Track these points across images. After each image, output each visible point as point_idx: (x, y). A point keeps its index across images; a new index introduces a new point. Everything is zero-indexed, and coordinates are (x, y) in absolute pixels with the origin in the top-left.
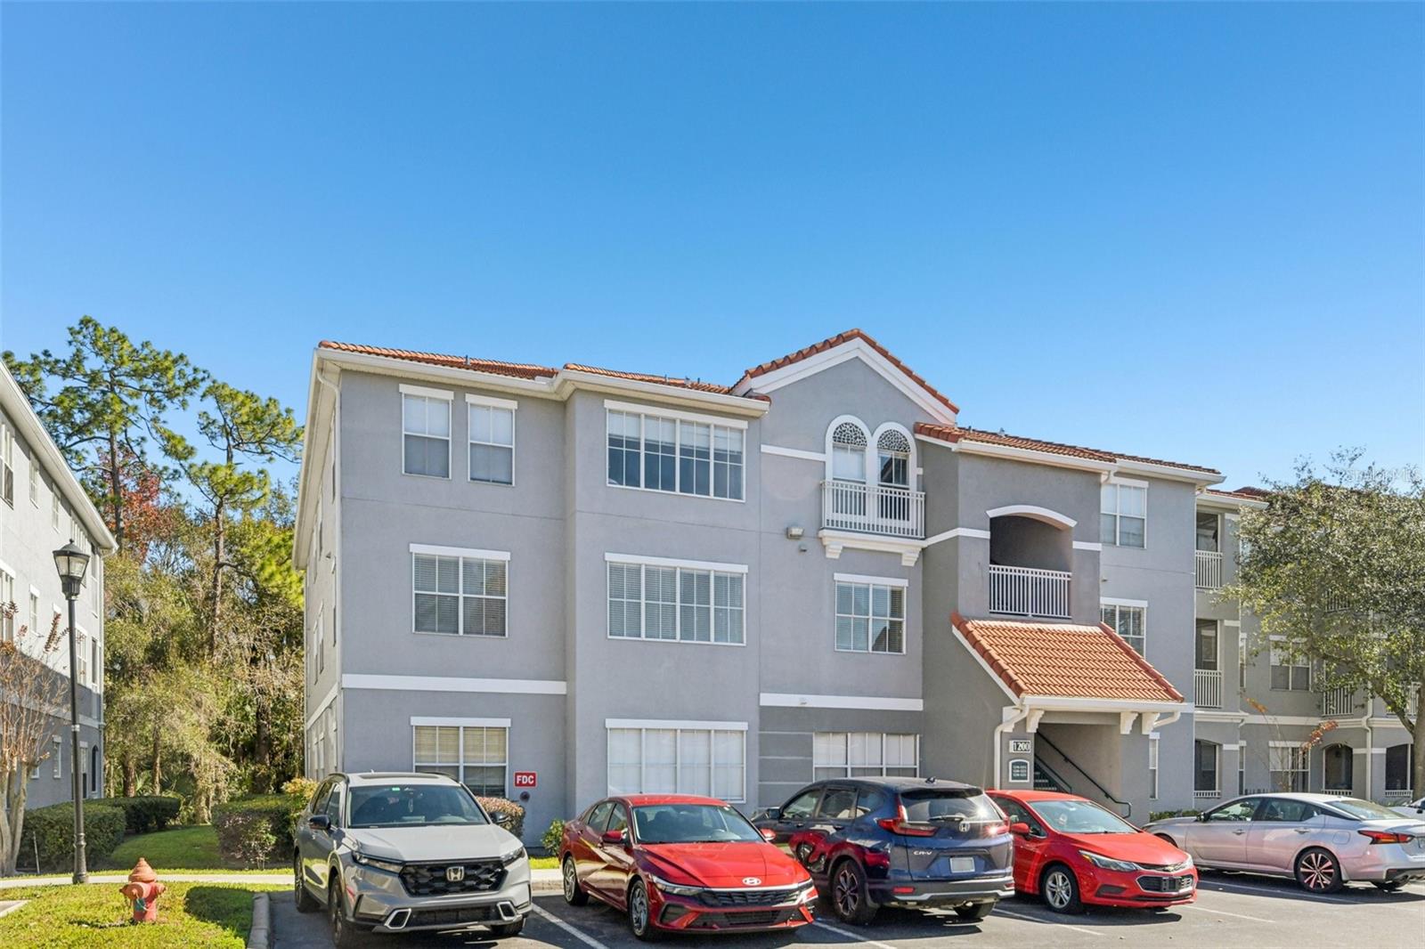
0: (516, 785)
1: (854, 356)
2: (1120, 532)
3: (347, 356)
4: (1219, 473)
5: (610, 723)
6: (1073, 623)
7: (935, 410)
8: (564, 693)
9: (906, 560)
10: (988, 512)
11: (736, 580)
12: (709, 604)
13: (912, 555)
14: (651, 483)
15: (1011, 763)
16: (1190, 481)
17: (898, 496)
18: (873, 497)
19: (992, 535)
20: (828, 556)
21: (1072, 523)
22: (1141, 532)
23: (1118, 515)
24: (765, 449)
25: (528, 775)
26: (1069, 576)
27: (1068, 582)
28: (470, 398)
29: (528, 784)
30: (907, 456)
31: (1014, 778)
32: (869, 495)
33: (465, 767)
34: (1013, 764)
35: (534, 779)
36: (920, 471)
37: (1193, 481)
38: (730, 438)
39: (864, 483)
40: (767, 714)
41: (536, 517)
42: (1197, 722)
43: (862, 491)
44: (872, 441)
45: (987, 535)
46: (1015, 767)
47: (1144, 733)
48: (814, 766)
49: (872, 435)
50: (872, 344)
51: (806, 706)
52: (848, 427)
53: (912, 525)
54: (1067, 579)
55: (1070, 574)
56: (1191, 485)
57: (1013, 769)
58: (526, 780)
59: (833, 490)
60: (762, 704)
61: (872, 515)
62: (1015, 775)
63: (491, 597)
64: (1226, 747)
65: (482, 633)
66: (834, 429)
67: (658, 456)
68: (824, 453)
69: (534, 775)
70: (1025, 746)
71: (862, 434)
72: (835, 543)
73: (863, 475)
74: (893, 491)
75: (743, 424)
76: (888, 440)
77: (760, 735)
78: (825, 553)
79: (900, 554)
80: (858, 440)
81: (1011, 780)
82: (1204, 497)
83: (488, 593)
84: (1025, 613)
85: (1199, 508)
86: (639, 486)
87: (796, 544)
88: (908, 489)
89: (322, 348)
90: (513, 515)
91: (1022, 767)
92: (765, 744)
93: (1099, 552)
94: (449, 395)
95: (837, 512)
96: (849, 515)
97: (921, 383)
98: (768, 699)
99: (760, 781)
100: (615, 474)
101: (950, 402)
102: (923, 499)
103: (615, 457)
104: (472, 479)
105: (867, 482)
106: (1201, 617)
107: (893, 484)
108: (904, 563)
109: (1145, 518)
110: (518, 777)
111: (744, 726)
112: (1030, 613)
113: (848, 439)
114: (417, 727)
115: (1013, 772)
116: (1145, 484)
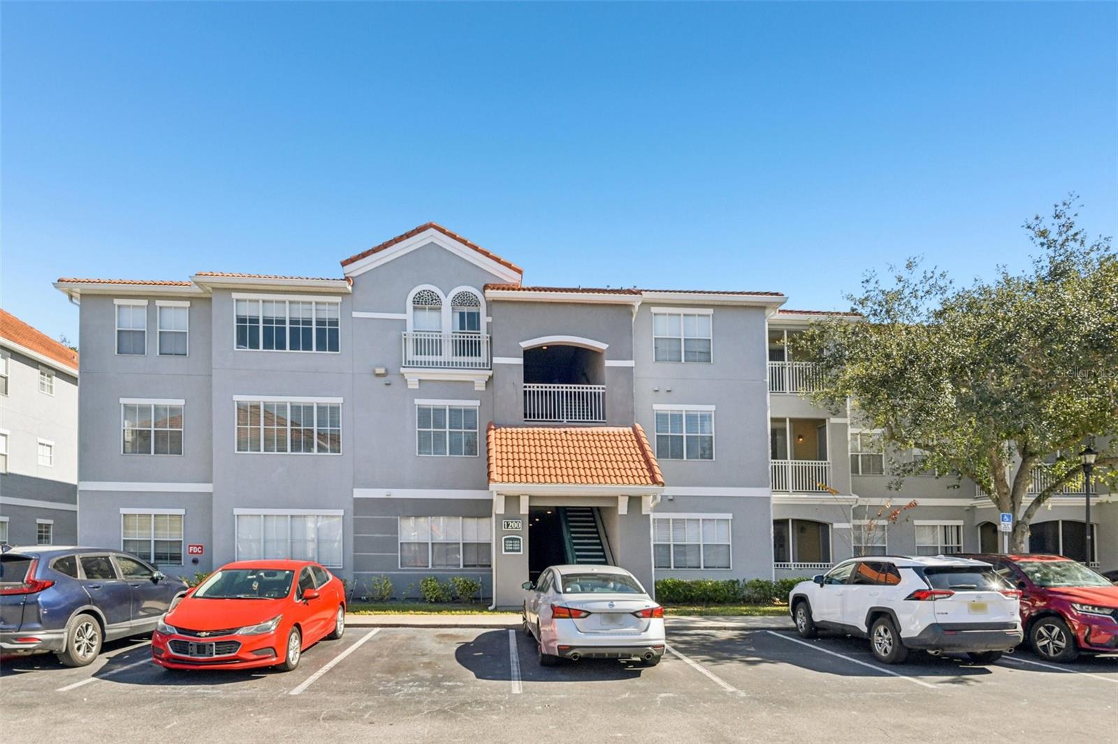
0: (190, 553)
1: (430, 242)
2: (685, 351)
3: (85, 286)
4: (783, 295)
5: (237, 511)
6: (607, 426)
7: (500, 272)
8: (211, 491)
9: (477, 386)
10: (521, 344)
11: (335, 409)
12: (313, 426)
13: (480, 382)
14: (268, 345)
15: (503, 538)
16: (761, 305)
17: (473, 339)
18: (448, 341)
19: (524, 361)
20: (410, 387)
21: (603, 346)
22: (708, 350)
23: (683, 338)
24: (355, 314)
25: (198, 547)
26: (603, 389)
27: (604, 393)
28: (159, 303)
29: (197, 553)
30: (479, 309)
31: (506, 551)
32: (444, 341)
33: (155, 541)
34: (505, 539)
35: (202, 550)
36: (490, 319)
37: (764, 305)
38: (329, 310)
39: (440, 332)
40: (360, 504)
41: (202, 375)
42: (774, 504)
43: (438, 338)
44: (447, 302)
45: (520, 361)
46: (507, 542)
47: (644, 513)
48: (399, 542)
49: (446, 297)
50: (443, 231)
51: (391, 497)
52: (425, 293)
53: (483, 360)
54: (601, 391)
55: (604, 386)
56: (762, 308)
57: (505, 543)
58: (196, 550)
59: (413, 339)
60: (355, 496)
61: (448, 354)
62: (507, 548)
63: (172, 429)
64: (836, 526)
65: (167, 453)
66: (414, 295)
67: (273, 327)
68: (405, 313)
69: (201, 546)
70: (516, 525)
71: (438, 297)
72: (413, 377)
73: (441, 327)
74: (469, 335)
75: (338, 299)
76: (462, 300)
77: (354, 519)
78: (407, 385)
79: (473, 382)
80: (434, 301)
81: (504, 553)
82: (774, 316)
83: (170, 427)
84: (561, 419)
85: (771, 327)
86: (258, 348)
87: (383, 380)
88: (479, 333)
89: (60, 283)
90: (188, 375)
91: (516, 542)
92: (358, 526)
93: (632, 367)
94: (145, 302)
95: (417, 354)
96: (431, 356)
97: (487, 254)
98: (359, 493)
99: (355, 552)
100: (241, 342)
101: (513, 265)
102: (489, 340)
103: (241, 331)
104: (161, 354)
105: (443, 331)
106: (773, 416)
107: (466, 331)
108: (476, 389)
109: (711, 338)
110: (191, 548)
111: (341, 512)
112: (565, 420)
113: (426, 302)
114: (124, 515)
115: (505, 546)
116: (710, 311)
